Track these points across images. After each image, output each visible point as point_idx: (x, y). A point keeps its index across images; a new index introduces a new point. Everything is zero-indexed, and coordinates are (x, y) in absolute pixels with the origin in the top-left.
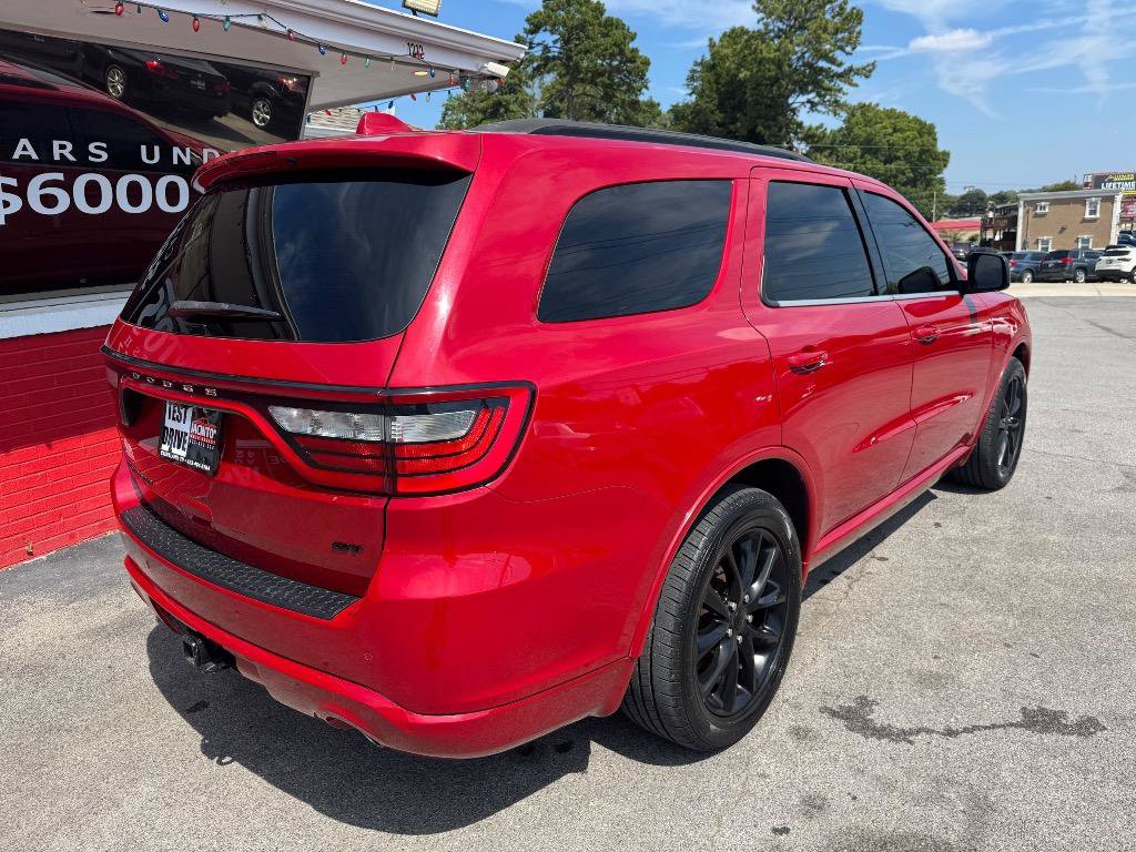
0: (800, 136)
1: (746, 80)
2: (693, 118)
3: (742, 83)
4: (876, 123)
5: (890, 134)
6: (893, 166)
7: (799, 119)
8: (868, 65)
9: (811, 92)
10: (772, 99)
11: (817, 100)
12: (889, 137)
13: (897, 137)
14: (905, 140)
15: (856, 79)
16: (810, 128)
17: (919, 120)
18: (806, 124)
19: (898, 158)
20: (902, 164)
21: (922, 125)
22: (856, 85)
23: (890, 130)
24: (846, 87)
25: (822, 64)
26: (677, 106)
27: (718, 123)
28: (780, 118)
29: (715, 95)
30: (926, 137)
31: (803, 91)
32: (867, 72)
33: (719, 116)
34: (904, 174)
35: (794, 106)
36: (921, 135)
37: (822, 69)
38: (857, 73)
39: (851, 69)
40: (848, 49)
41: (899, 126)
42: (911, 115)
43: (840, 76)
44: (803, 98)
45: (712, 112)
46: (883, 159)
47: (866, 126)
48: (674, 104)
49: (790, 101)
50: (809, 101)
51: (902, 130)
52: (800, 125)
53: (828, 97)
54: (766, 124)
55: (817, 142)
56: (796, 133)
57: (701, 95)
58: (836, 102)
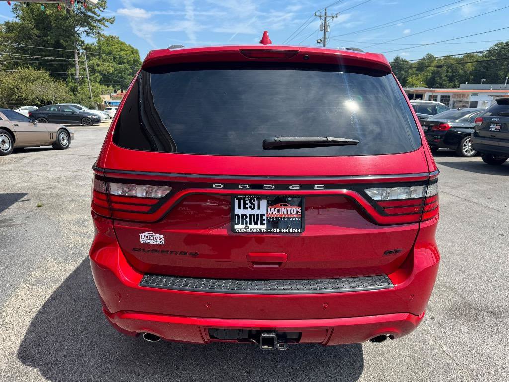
0: (83, 47)
1: (51, 15)
2: (21, 31)
3: (48, 17)
4: (113, 45)
5: (120, 51)
6: (123, 66)
7: (82, 39)
8: (112, 18)
9: (86, 27)
10: (66, 27)
11: (89, 31)
12: (119, 53)
13: (122, 53)
14: (126, 55)
15: (107, 24)
16: (88, 44)
17: (130, 47)
18: (86, 42)
19: (124, 63)
20: (126, 65)
21: (133, 49)
22: (107, 27)
23: (119, 50)
24: (103, 27)
25: (89, 14)
26: (9, 23)
27: (37, 36)
28: (72, 37)
29: (32, 20)
30: (135, 55)
31: (82, 26)
32: (112, 21)
33: (36, 32)
34: (128, 70)
35: (78, 32)
36: (133, 54)
37: (90, 17)
38: (107, 21)
39: (104, 19)
40: (102, 9)
41: (123, 48)
42: (128, 44)
43: (99, 21)
44: (82, 29)
45: (32, 29)
46: (118, 62)
47: (108, 46)
48: (7, 21)
49: (76, 29)
50: (85, 31)
51: (124, 50)
52: (83, 42)
53: (95, 31)
54: (65, 39)
55: (92, 51)
56: (81, 46)
57: (23, 18)
58: (99, 33)
